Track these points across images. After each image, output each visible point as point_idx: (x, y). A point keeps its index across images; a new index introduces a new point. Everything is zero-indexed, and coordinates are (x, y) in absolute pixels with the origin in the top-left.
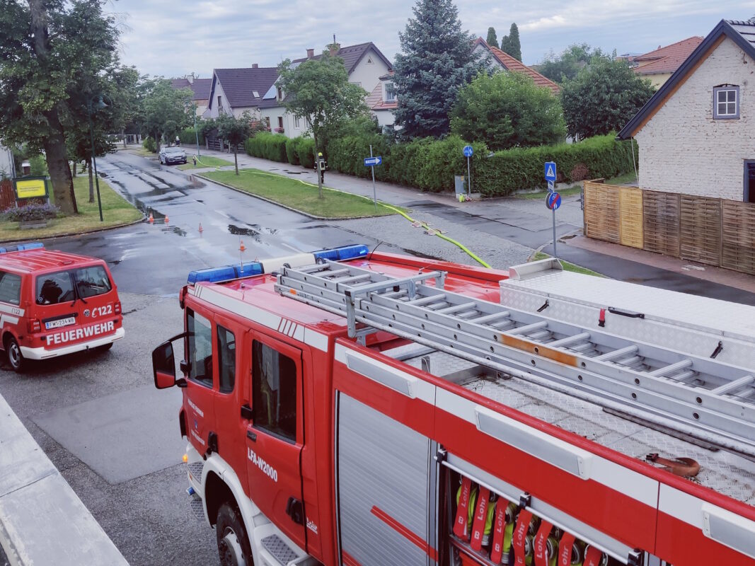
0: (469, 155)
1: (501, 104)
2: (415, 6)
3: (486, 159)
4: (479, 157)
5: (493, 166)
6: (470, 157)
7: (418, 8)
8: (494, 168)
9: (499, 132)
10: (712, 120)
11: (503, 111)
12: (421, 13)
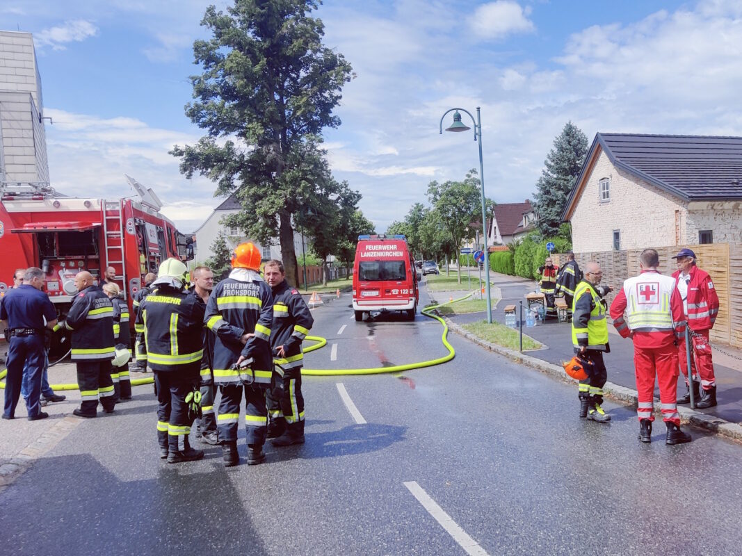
7: (557, 141)
10: (600, 204)
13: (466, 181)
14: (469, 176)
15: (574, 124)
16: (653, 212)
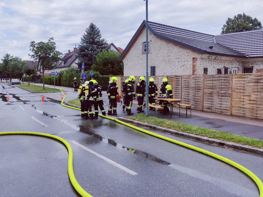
0: (92, 75)
1: (108, 60)
2: (86, 29)
3: (99, 77)
4: (96, 76)
5: (101, 80)
6: (92, 76)
7: (87, 30)
8: (102, 80)
9: (107, 70)
10: (142, 54)
11: (108, 63)
12: (88, 32)
13: (48, 42)
14: (49, 40)
15: (94, 24)
16: (178, 58)
